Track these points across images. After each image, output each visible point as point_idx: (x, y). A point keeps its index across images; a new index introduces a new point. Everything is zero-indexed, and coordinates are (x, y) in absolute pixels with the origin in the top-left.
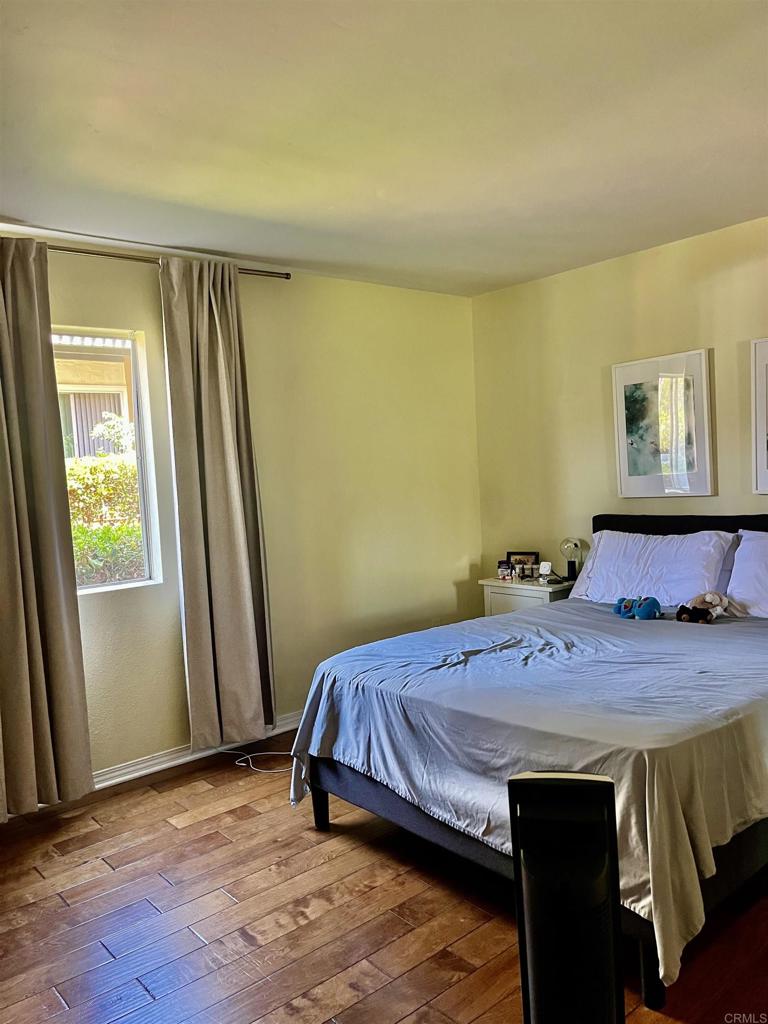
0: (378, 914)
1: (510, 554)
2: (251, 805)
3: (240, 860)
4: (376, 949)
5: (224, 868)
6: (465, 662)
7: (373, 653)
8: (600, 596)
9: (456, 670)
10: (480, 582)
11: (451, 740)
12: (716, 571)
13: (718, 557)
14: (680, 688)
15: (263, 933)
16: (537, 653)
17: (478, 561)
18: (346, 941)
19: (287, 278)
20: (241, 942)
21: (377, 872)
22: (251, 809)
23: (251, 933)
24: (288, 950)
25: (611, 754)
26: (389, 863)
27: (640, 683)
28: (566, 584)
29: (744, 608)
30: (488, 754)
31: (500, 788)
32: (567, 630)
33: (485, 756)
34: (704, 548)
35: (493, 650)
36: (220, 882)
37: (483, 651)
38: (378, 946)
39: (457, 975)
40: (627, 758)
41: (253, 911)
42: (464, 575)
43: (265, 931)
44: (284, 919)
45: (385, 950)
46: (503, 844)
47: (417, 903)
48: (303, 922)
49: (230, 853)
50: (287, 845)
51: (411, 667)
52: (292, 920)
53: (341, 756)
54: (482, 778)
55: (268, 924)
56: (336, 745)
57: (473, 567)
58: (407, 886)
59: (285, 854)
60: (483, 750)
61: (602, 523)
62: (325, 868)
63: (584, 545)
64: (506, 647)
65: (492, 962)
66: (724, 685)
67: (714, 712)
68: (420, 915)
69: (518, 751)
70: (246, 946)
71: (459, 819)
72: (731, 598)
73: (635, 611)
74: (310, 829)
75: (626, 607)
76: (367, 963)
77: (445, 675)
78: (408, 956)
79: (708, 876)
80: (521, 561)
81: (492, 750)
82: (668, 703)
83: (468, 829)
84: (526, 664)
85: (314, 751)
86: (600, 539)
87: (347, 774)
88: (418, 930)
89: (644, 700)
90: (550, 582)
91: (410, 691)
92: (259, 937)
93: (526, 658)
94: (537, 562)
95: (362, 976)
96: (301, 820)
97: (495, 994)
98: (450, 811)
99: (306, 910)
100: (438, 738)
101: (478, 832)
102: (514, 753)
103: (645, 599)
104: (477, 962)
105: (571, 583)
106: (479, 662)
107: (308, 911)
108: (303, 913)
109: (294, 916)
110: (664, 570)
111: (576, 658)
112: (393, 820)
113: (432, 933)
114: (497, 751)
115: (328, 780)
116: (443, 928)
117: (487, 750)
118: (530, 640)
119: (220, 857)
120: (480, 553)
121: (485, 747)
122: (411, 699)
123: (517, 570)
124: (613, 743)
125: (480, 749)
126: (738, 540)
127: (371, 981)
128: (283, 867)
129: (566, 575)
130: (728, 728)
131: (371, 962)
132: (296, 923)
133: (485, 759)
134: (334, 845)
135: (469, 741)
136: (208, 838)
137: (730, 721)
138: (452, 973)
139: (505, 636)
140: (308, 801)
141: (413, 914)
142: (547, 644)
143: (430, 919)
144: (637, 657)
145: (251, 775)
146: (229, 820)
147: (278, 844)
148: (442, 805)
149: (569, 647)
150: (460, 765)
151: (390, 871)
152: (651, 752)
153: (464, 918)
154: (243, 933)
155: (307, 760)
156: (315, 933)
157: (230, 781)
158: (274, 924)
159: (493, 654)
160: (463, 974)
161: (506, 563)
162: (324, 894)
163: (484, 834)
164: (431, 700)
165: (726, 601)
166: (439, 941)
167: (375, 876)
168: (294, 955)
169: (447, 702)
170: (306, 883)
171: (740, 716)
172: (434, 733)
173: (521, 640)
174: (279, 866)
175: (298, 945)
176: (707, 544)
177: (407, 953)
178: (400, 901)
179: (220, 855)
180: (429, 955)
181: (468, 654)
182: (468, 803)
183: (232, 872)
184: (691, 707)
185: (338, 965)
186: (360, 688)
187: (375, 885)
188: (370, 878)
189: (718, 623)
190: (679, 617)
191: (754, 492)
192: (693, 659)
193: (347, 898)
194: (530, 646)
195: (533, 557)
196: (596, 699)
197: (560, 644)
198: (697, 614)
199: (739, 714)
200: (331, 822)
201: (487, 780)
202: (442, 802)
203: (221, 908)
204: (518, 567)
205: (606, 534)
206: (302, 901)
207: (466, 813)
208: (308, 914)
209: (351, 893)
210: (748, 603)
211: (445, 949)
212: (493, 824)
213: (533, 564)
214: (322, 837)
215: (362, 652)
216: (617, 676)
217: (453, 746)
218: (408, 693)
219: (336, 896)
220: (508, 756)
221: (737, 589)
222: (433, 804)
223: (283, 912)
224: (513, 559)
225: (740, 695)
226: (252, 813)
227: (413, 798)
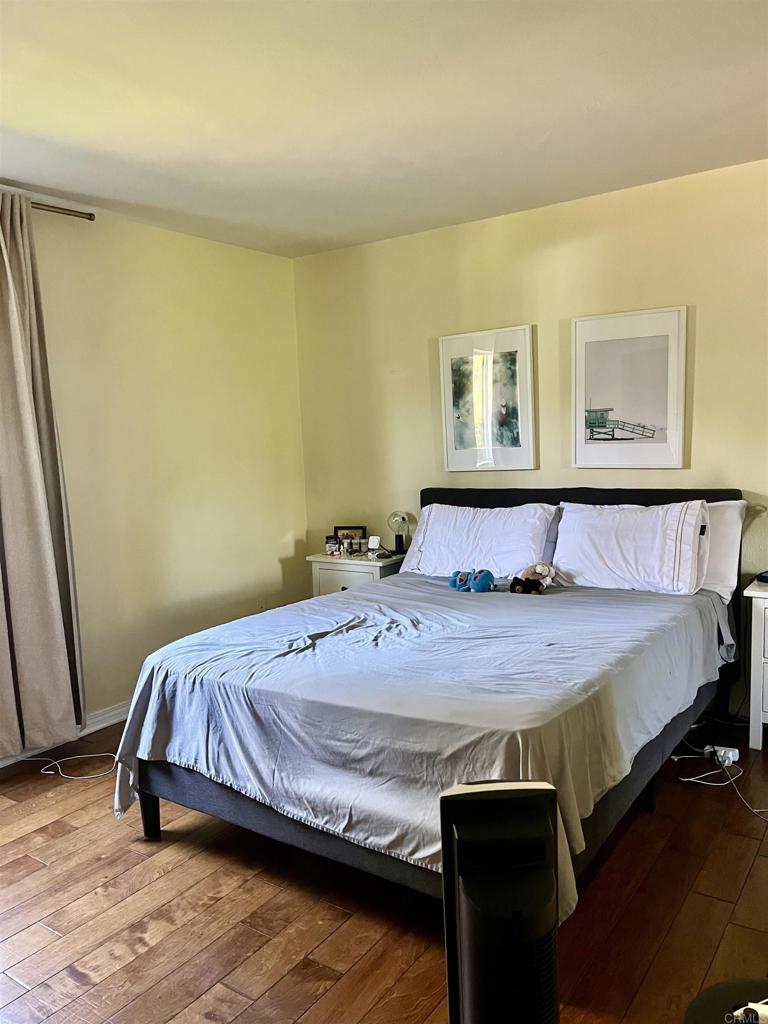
0: (227, 928)
1: (337, 529)
2: (66, 819)
3: (58, 887)
4: (229, 969)
5: (38, 898)
6: (313, 645)
7: (208, 642)
8: (432, 570)
9: (305, 656)
10: (308, 558)
11: (306, 733)
12: (542, 543)
13: (543, 529)
14: (536, 662)
15: (96, 969)
16: (385, 632)
17: (302, 535)
18: (196, 965)
19: (90, 219)
20: (71, 983)
21: (221, 881)
22: (66, 824)
23: (80, 969)
24: (128, 984)
25: (482, 738)
26: (234, 868)
27: (495, 659)
28: (394, 558)
29: (570, 577)
30: (346, 744)
31: (361, 780)
32: (408, 606)
33: (344, 748)
34: (530, 521)
35: (339, 631)
36: (36, 914)
37: (329, 633)
38: (231, 966)
39: (323, 985)
40: (499, 741)
41: (80, 945)
42: (290, 551)
43: (98, 966)
44: (120, 949)
45: (240, 970)
46: (366, 839)
47: (269, 910)
48: (142, 950)
49: (45, 879)
50: (112, 862)
51: (255, 655)
52: (128, 950)
53: (177, 758)
54: (341, 770)
55: (101, 957)
56: (171, 745)
57: (298, 543)
58: (256, 893)
59: (111, 872)
60: (344, 741)
61: (429, 496)
62: (161, 884)
63: (410, 519)
64: (353, 627)
65: (358, 966)
66: (573, 658)
67: (573, 686)
68: (274, 924)
69: (382, 740)
70: (78, 987)
71: (316, 817)
72: (557, 568)
73: (471, 584)
74: (138, 840)
75: (461, 580)
76: (221, 986)
77: (295, 662)
78: (266, 972)
79: (578, 852)
80: (350, 536)
81: (353, 741)
82: (527, 679)
83: (327, 826)
84: (377, 645)
85: (143, 753)
86: (430, 513)
87: (185, 778)
88: (275, 940)
89: (503, 677)
90: (380, 557)
91: (257, 682)
92: (92, 974)
93: (376, 639)
94: (365, 536)
95: (218, 1003)
96: (126, 831)
97: (366, 1001)
98: (306, 809)
99: (145, 935)
100: (290, 731)
101: (338, 828)
102: (377, 742)
103: (480, 572)
104: (341, 967)
105: (399, 557)
106: (327, 645)
107: (146, 936)
108: (141, 940)
109: (131, 945)
110: (493, 543)
111: (426, 636)
112: (240, 824)
113: (290, 941)
114: (358, 741)
115: (160, 784)
116: (300, 934)
117: (346, 741)
118: (374, 618)
119: (34, 885)
120: (306, 528)
121: (345, 738)
122: (259, 692)
123: (346, 545)
124: (484, 726)
125: (339, 740)
126: (560, 512)
127: (230, 1007)
128: (111, 889)
129: (394, 549)
130: (588, 701)
131: (226, 986)
132: (134, 952)
133: (345, 751)
134: (168, 855)
135: (327, 733)
136: (16, 863)
137: (590, 694)
138: (319, 983)
139: (346, 615)
140: (136, 809)
141: (267, 922)
142: (393, 622)
143: (285, 927)
144: (484, 631)
145: (62, 784)
146: (39, 840)
147: (102, 862)
148: (297, 802)
149: (415, 623)
150: (315, 759)
151: (236, 878)
152: (524, 733)
153: (322, 920)
154: (73, 971)
155: (135, 764)
156: (158, 961)
157: (37, 794)
158: (108, 957)
159: (340, 635)
160: (329, 983)
161: (334, 538)
162: (162, 914)
163: (345, 830)
164: (282, 691)
165: (553, 571)
166: (298, 949)
167: (220, 885)
168: (137, 989)
169: (301, 692)
170: (140, 904)
171: (597, 688)
172: (287, 727)
173: (365, 620)
174: (107, 887)
175: (140, 978)
176: (533, 517)
177: (265, 968)
178: (251, 909)
179: (32, 883)
180: (289, 967)
181: (315, 638)
182: (326, 798)
183: (50, 901)
184: (551, 682)
185: (189, 994)
186: (198, 682)
187: (219, 896)
188: (214, 888)
189: (551, 593)
190: (513, 590)
191: (574, 465)
192: (536, 631)
193: (191, 915)
194: (376, 625)
195: (361, 531)
196: (457, 679)
197: (406, 622)
198: (528, 585)
199: (595, 686)
200: (162, 829)
201: (346, 773)
202: (299, 801)
203: (42, 945)
204: (346, 543)
205: (435, 507)
206: (139, 926)
207: (325, 809)
208: (147, 940)
209: (194, 908)
210: (573, 573)
211: (305, 958)
212: (355, 819)
213: (360, 538)
214: (153, 847)
215: (196, 641)
216: (469, 653)
217: (307, 739)
218: (255, 685)
219: (178, 914)
220: (370, 745)
221: (563, 560)
222: (287, 802)
223: (117, 942)
224: (340, 533)
225: (593, 667)
226: (69, 828)
227: (264, 798)
